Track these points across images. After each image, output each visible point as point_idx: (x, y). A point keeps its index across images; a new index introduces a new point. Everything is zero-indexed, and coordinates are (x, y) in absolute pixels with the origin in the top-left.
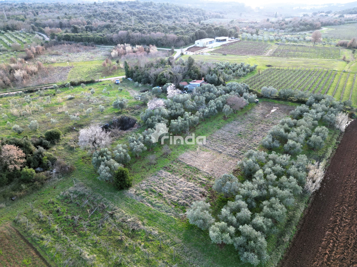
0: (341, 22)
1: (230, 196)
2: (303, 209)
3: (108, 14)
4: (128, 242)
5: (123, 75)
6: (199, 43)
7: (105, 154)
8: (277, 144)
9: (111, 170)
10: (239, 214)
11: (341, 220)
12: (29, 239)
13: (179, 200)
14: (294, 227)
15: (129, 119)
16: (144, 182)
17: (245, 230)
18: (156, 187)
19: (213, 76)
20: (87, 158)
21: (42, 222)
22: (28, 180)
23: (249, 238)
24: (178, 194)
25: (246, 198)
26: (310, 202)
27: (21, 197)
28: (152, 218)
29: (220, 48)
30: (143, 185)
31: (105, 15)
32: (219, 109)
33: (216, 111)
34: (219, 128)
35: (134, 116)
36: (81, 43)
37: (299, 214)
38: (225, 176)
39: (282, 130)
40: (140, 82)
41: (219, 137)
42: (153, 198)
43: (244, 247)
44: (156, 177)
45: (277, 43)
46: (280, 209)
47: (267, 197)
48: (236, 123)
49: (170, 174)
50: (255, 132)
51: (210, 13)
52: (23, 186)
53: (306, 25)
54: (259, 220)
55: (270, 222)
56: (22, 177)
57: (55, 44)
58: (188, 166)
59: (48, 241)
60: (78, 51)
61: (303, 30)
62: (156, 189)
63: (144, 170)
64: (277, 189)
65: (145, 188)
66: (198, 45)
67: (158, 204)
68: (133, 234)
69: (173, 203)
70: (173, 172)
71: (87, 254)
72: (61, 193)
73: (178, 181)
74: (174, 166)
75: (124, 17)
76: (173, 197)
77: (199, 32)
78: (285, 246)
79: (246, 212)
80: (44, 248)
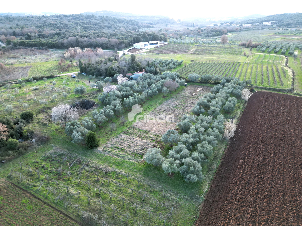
0: (241, 30)
3: (56, 25)
5: (77, 71)
6: (137, 46)
8: (203, 110)
10: (181, 153)
14: (219, 160)
15: (89, 102)
16: (108, 142)
20: (59, 130)
21: (31, 175)
29: (153, 49)
31: (54, 25)
32: (159, 90)
33: (157, 92)
34: (161, 104)
35: (93, 99)
36: (36, 48)
37: (221, 152)
39: (206, 101)
40: (93, 75)
41: (161, 110)
42: (117, 152)
43: (187, 172)
44: (118, 139)
45: (196, 45)
48: (173, 100)
49: (127, 136)
50: (187, 105)
51: (142, 24)
53: (216, 31)
57: (12, 49)
60: (34, 54)
61: (214, 36)
63: (107, 135)
64: (205, 136)
66: (136, 48)
67: (122, 155)
69: (133, 153)
70: (130, 134)
72: (43, 155)
74: (130, 131)
75: (71, 27)
77: (136, 38)
79: (186, 151)
80: (37, 192)
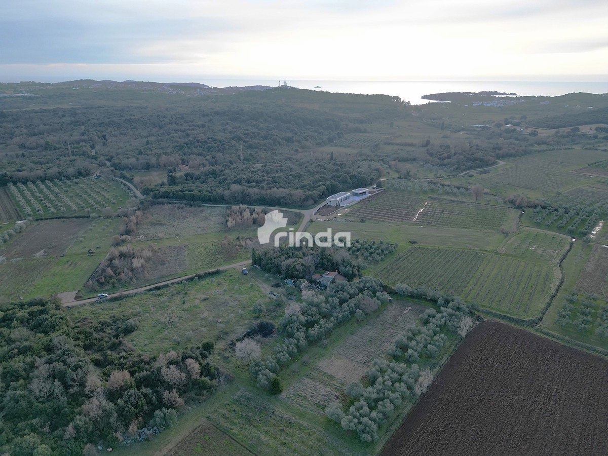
1: (357, 399)
2: (409, 408)
4: (287, 430)
5: (247, 259)
7: (260, 364)
8: (399, 352)
9: (268, 379)
10: (361, 411)
11: (435, 415)
12: (222, 429)
13: (319, 402)
15: (268, 324)
17: (364, 421)
18: (302, 392)
19: (347, 269)
20: (242, 367)
21: (227, 418)
22: (204, 387)
23: (366, 425)
24: (318, 398)
25: (367, 399)
26: (417, 402)
27: (204, 400)
28: (302, 415)
30: (291, 390)
32: (352, 313)
33: (349, 315)
34: (352, 334)
35: (272, 320)
38: (354, 383)
39: (405, 339)
40: (269, 271)
42: (300, 400)
43: (363, 431)
44: (300, 383)
45: (430, 197)
46: (389, 407)
47: (382, 399)
48: (369, 327)
49: (311, 381)
50: (384, 338)
52: (204, 392)
54: (374, 414)
55: (381, 416)
56: (201, 385)
58: (325, 374)
59: (236, 431)
62: (301, 394)
63: (289, 377)
64: (390, 393)
65: (293, 393)
67: (305, 405)
68: (290, 424)
69: (315, 404)
70: (313, 379)
71: (263, 437)
73: (318, 387)
74: (314, 374)
76: (315, 400)
77: (331, 185)
78: (392, 433)
79: (366, 409)
80: (233, 434)
